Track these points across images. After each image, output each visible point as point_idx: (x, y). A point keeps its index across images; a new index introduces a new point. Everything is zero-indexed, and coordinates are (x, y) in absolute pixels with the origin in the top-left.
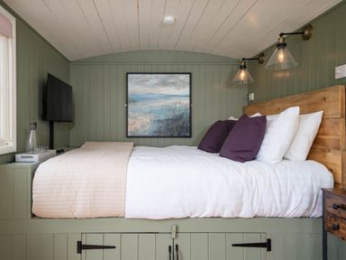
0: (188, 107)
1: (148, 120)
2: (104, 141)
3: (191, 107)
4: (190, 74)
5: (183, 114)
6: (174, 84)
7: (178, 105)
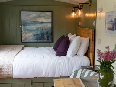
0: (51, 28)
1: (32, 34)
2: (10, 45)
3: (52, 28)
4: (52, 12)
5: (48, 31)
6: (44, 16)
7: (46, 27)
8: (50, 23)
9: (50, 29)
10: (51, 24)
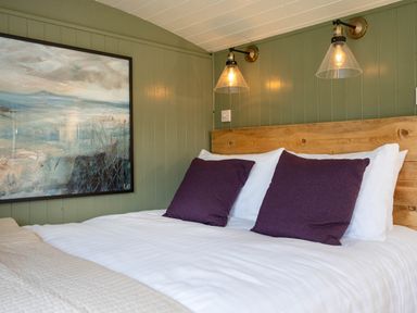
4: (130, 60)
8: (122, 106)
9: (125, 134)
10: (128, 110)
